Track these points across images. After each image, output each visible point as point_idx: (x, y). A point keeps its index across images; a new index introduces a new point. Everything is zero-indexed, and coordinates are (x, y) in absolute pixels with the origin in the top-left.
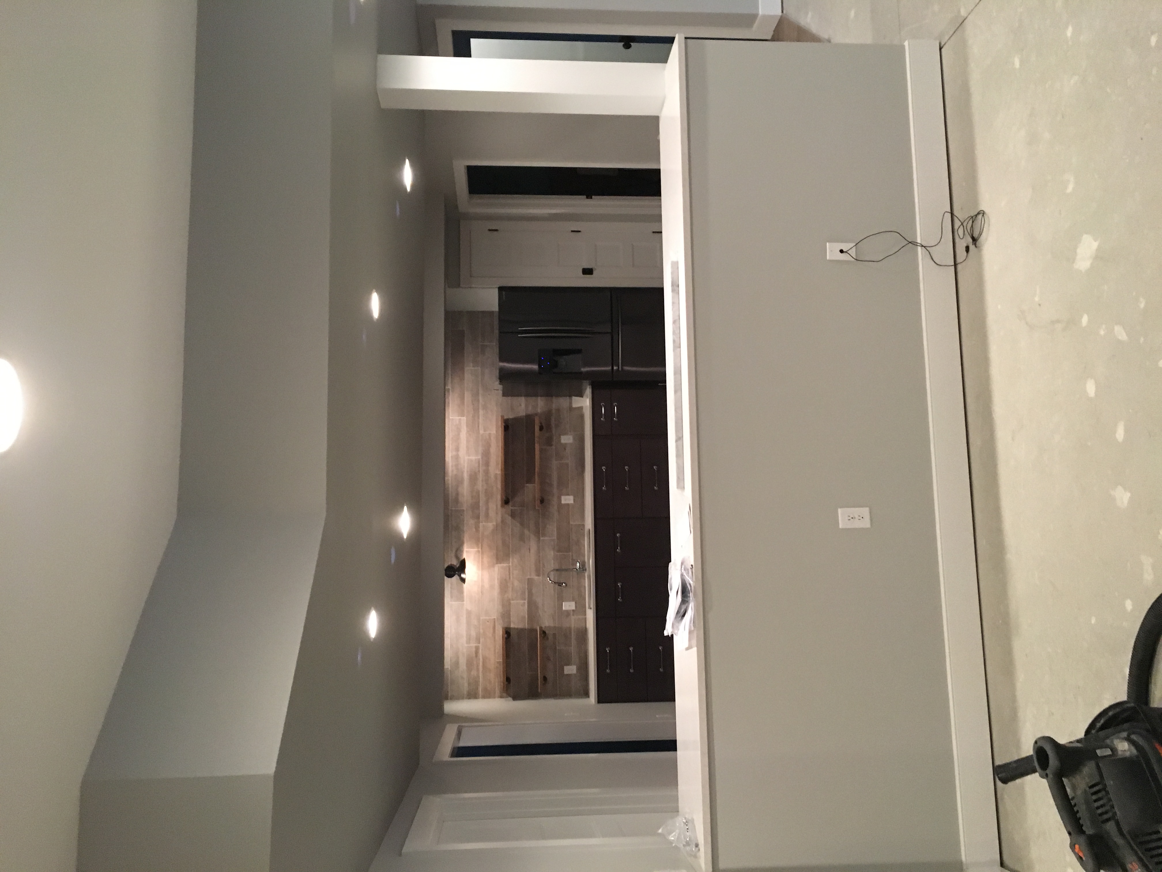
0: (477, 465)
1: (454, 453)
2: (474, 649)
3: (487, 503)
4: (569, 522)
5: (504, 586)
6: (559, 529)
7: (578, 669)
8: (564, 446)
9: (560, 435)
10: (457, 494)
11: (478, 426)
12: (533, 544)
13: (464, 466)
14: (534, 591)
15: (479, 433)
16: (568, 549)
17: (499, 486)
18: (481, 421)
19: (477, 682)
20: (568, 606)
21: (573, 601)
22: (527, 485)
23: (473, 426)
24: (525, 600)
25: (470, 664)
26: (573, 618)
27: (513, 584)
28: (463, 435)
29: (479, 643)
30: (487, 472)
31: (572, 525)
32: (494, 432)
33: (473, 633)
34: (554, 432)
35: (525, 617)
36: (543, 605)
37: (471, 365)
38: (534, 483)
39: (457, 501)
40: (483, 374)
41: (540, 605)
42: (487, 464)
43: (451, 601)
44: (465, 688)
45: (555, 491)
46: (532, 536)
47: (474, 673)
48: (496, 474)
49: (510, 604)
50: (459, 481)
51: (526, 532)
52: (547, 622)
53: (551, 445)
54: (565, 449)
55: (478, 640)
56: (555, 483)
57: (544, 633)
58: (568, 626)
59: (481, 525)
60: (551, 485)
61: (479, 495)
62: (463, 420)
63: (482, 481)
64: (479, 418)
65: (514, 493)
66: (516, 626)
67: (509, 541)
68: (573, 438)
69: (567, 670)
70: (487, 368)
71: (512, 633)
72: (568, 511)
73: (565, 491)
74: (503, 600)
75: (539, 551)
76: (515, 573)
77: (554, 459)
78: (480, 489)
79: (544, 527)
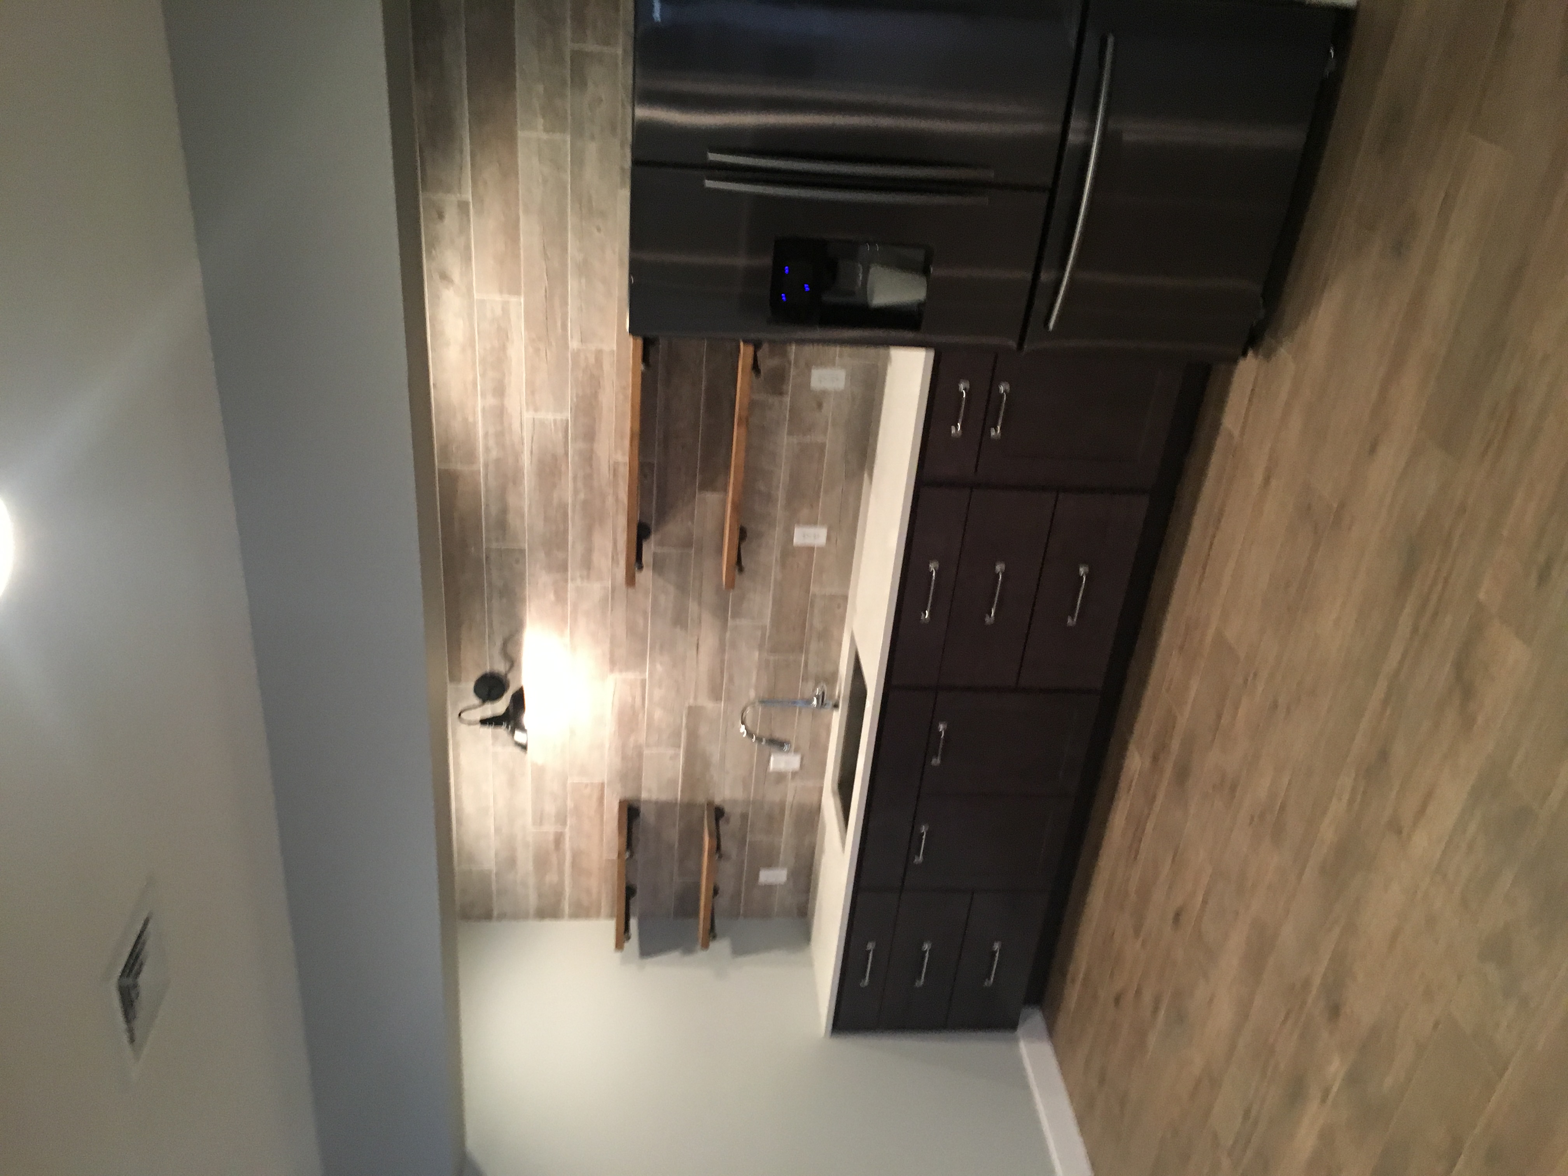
0: (560, 435)
1: (491, 401)
2: (551, 838)
3: (588, 536)
4: (808, 591)
5: (628, 720)
6: (778, 603)
7: (793, 875)
8: (819, 400)
9: (808, 367)
10: (504, 511)
11: (564, 327)
12: (708, 634)
13: (522, 438)
14: (703, 730)
15: (566, 346)
16: (800, 647)
17: (623, 495)
18: (572, 312)
19: (558, 894)
20: (784, 762)
21: (796, 753)
22: (703, 494)
23: (547, 326)
24: (679, 748)
25: (541, 862)
26: (791, 785)
27: (650, 717)
29: (564, 823)
30: (588, 458)
31: (814, 595)
33: (550, 808)
34: (792, 357)
35: (676, 782)
36: (723, 757)
37: (540, 121)
38: (725, 490)
39: (502, 525)
40: (578, 160)
41: (716, 758)
42: (590, 435)
44: (532, 901)
45: (779, 511)
46: (707, 617)
47: (552, 878)
48: (616, 464)
49: (640, 755)
50: (509, 476)
51: (693, 606)
52: (727, 791)
53: (781, 394)
54: (820, 406)
55: (561, 819)
56: (781, 495)
57: (719, 813)
58: (777, 799)
59: (570, 585)
60: (769, 498)
61: (565, 514)
62: (517, 304)
63: (575, 478)
64: (565, 303)
65: (663, 513)
66: (654, 797)
67: (646, 626)
68: (847, 376)
69: (767, 876)
70: (593, 138)
71: (643, 809)
72: (809, 563)
73: (805, 512)
74: (624, 746)
75: (722, 649)
76: (658, 693)
77: (785, 431)
78: (569, 499)
79: (742, 598)
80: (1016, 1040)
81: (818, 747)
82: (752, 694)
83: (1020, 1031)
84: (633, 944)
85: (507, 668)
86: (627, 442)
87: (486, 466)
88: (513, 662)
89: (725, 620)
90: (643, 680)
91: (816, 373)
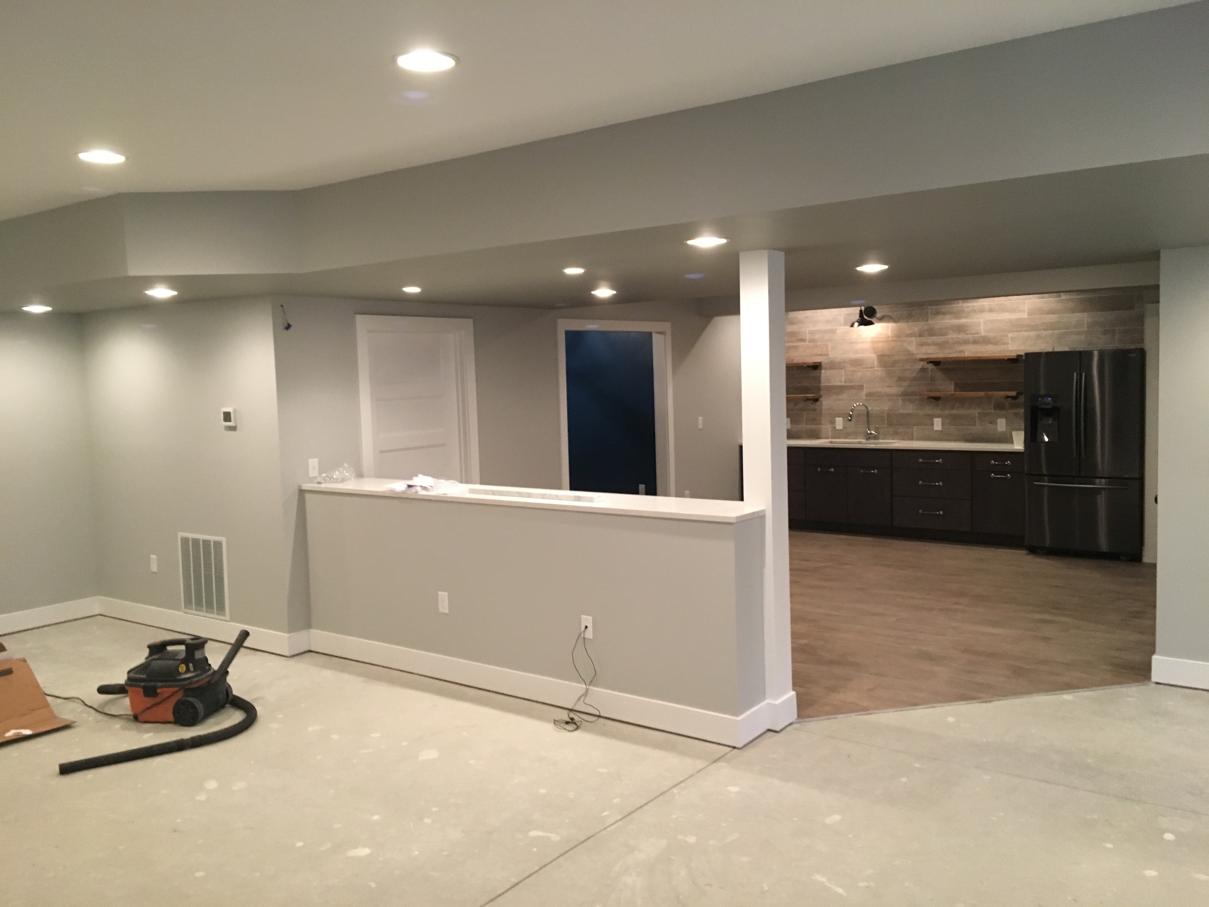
0: (975, 332)
1: (987, 308)
2: (804, 337)
3: (934, 344)
4: (915, 425)
5: (857, 363)
6: (909, 415)
8: (993, 422)
9: (1006, 418)
10: (944, 314)
11: (1017, 331)
12: (895, 390)
13: (973, 319)
14: (853, 391)
15: (1010, 332)
16: (890, 424)
17: (951, 356)
18: (1022, 334)
20: (839, 423)
21: (843, 427)
22: (953, 384)
23: (1017, 326)
24: (845, 383)
25: (792, 334)
26: (829, 427)
27: (858, 371)
28: (1006, 316)
29: (809, 342)
30: (966, 342)
31: (913, 428)
32: (1010, 347)
33: (817, 336)
34: (1010, 411)
35: (830, 383)
36: (841, 400)
37: (1090, 320)
38: (955, 391)
39: (938, 313)
40: (1079, 333)
41: (841, 397)
42: (975, 342)
43: (844, 314)
45: (947, 412)
46: (901, 389)
47: (785, 338)
48: (965, 352)
49: (841, 369)
50: (958, 315)
51: (906, 384)
52: (826, 402)
53: (995, 408)
54: (990, 423)
55: (812, 341)
56: (954, 412)
57: (816, 400)
58: (823, 422)
59: (913, 338)
60: (953, 408)
61: (943, 335)
62: (1025, 315)
63: (957, 338)
64: (1025, 331)
65: (945, 371)
66: (822, 375)
67: (898, 367)
68: (1003, 431)
70: (1086, 338)
71: (816, 371)
72: (926, 425)
73: (947, 421)
74: (844, 362)
75: (891, 395)
76: (868, 373)
77: (980, 411)
78: (949, 336)
79: (910, 401)
81: (847, 436)
82: (870, 408)
85: (878, 318)
86: (972, 355)
87: (961, 307)
88: (882, 320)
89: (901, 395)
90: (874, 368)
91: (1004, 420)
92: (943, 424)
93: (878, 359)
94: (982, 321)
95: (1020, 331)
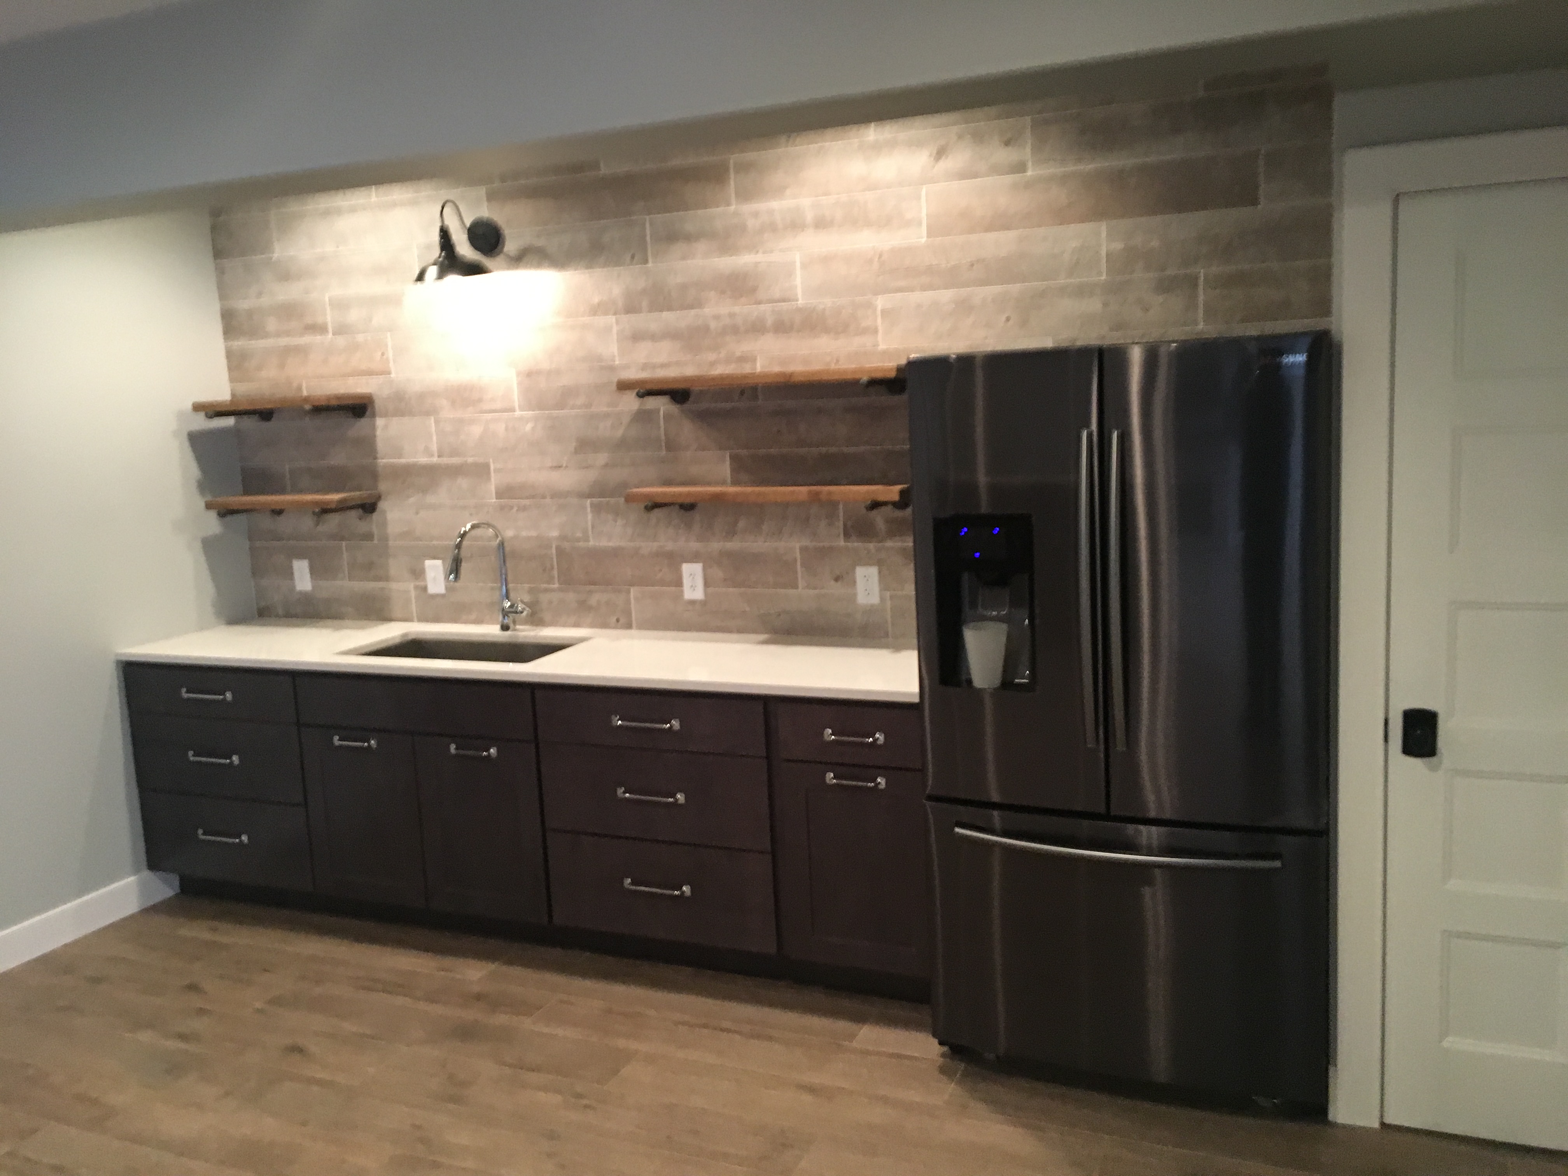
0: (777, 295)
1: (809, 214)
2: (320, 320)
3: (670, 334)
4: (632, 584)
5: (466, 397)
6: (615, 553)
7: (306, 599)
8: (844, 577)
9: (880, 563)
10: (689, 238)
11: (899, 289)
12: (572, 478)
13: (771, 252)
14: (463, 483)
15: (878, 292)
16: (568, 581)
17: (719, 370)
18: (917, 297)
19: (255, 332)
20: (435, 576)
21: (446, 588)
22: (728, 458)
23: (898, 271)
24: (439, 456)
25: (290, 311)
26: (410, 586)
27: (471, 421)
29: (338, 333)
30: (757, 328)
31: (628, 592)
33: (354, 316)
34: (889, 544)
35: (400, 456)
36: (434, 507)
37: (1118, 246)
38: (735, 482)
39: (672, 237)
40: (1081, 291)
41: (430, 499)
42: (782, 327)
43: (418, 246)
44: (242, 305)
45: (716, 546)
46: (592, 475)
47: (272, 324)
48: (754, 360)
49: (427, 414)
50: (728, 240)
51: (602, 458)
52: (396, 515)
53: (847, 535)
54: (837, 579)
55: (342, 330)
56: (735, 545)
57: (369, 507)
58: (393, 571)
59: (611, 319)
60: (731, 533)
61: (691, 307)
62: (919, 237)
63: (732, 314)
64: (924, 288)
65: (704, 417)
66: (379, 432)
67: (573, 408)
68: (872, 606)
69: (301, 570)
70: (1105, 305)
71: (364, 422)
72: (662, 583)
73: (718, 573)
74: (435, 394)
75: (557, 495)
76: (500, 428)
77: (806, 542)
78: (708, 311)
79: (617, 512)
80: (136, 871)
81: (456, 614)
82: (509, 533)
83: (147, 874)
84: (201, 423)
85: (510, 255)
86: (777, 369)
88: (519, 260)
89: (590, 496)
90: (512, 410)
91: (873, 571)
92: (707, 584)
93: (520, 384)
94: (797, 258)
95: (911, 289)
